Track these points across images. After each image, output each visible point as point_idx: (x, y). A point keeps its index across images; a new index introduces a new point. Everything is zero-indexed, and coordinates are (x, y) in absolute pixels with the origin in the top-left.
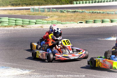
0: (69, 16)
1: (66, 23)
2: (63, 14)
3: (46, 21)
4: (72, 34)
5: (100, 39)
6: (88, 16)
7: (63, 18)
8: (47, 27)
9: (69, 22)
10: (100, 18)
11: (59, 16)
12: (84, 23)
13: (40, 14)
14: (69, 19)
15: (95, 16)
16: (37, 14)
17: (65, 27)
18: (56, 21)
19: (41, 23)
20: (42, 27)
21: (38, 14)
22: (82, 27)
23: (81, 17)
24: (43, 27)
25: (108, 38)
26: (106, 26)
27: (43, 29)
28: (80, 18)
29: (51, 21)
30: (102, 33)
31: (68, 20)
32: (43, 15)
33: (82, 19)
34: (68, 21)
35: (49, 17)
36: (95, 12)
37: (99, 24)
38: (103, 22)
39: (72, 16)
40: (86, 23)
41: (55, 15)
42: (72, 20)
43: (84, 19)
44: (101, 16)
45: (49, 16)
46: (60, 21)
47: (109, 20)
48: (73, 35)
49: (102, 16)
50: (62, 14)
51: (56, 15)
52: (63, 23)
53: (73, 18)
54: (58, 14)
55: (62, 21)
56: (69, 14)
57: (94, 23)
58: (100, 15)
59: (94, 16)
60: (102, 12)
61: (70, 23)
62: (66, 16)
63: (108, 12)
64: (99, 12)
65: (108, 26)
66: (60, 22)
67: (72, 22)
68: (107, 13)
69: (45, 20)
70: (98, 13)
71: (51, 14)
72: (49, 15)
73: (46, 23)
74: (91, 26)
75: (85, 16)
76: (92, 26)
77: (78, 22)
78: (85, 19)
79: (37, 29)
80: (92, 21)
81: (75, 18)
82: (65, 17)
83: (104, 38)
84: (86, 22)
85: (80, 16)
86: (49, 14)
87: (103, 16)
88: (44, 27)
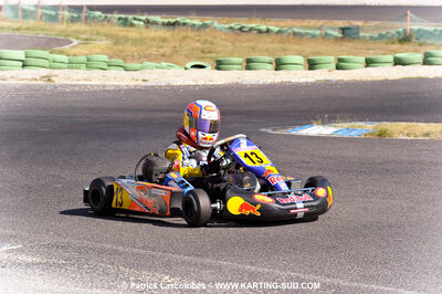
0: (154, 39)
1: (142, 68)
2: (132, 33)
3: (64, 58)
4: (167, 111)
5: (270, 131)
6: (224, 43)
7: (129, 49)
8: (68, 79)
9: (154, 64)
10: (267, 51)
11: (117, 40)
12: (209, 68)
13: (43, 30)
14: (153, 51)
15: (252, 44)
16: (28, 29)
17: (140, 83)
18: (105, 58)
19: (46, 63)
20: (49, 80)
21: (34, 29)
22: (201, 83)
23: (198, 45)
24: (53, 78)
25: (297, 128)
26: (293, 81)
27: (55, 87)
28: (193, 50)
29: (84, 59)
30: (275, 107)
31: (150, 55)
32: (53, 35)
33: (203, 52)
34: (149, 58)
35: (75, 42)
36: (251, 29)
37: (264, 76)
38: (279, 65)
39: (164, 40)
40: (218, 68)
41: (98, 33)
42: (163, 55)
43: (210, 52)
44: (273, 42)
45: (78, 38)
46: (118, 57)
47: (300, 60)
48: (167, 115)
49: (277, 45)
50: (124, 33)
51: (105, 35)
52: (129, 65)
53: (167, 49)
54: (113, 32)
55: (125, 60)
56: (153, 33)
57: (248, 68)
58: (269, 40)
59: (246, 43)
60: (276, 29)
61: (157, 67)
62: (141, 40)
63: (296, 30)
64: (264, 27)
65: (299, 84)
66: (120, 62)
67: (164, 64)
68: (294, 33)
69: (61, 52)
70: (260, 32)
71: (85, 32)
72: (77, 34)
73: (66, 66)
74: (235, 81)
75: (211, 43)
76: (240, 81)
77: (189, 65)
78: (213, 55)
79: (29, 86)
80: (241, 60)
81: (175, 50)
82: (136, 42)
83: (284, 126)
84: (219, 65)
85: (194, 42)
86: (75, 32)
87: (279, 42)
88: (57, 81)
